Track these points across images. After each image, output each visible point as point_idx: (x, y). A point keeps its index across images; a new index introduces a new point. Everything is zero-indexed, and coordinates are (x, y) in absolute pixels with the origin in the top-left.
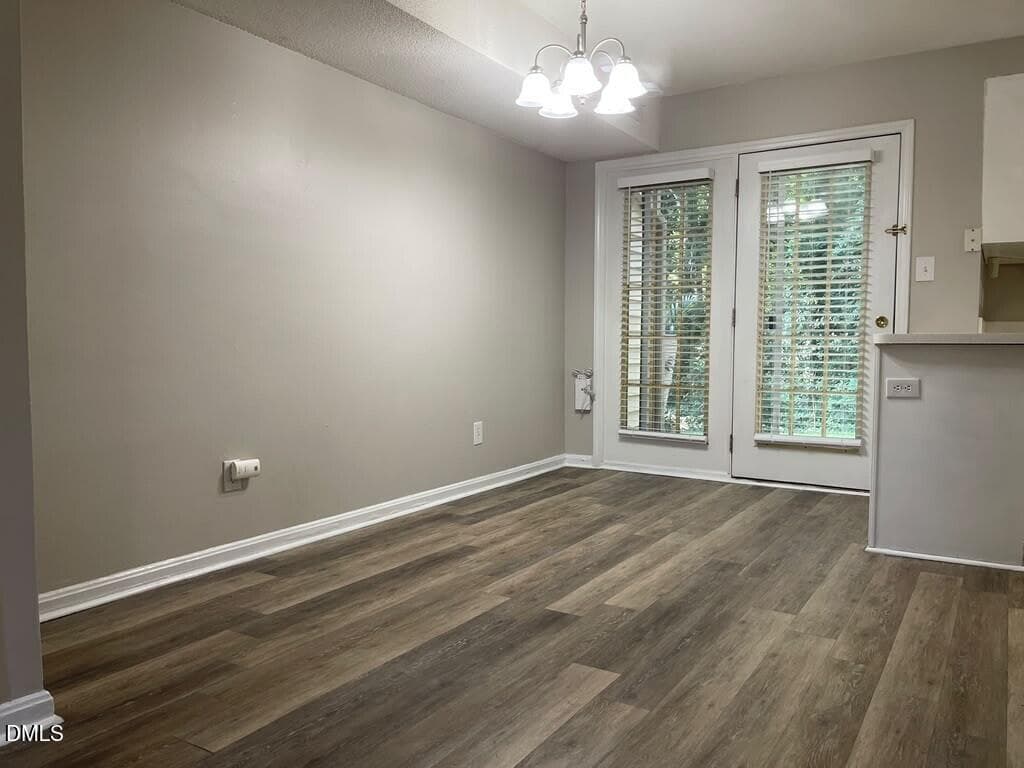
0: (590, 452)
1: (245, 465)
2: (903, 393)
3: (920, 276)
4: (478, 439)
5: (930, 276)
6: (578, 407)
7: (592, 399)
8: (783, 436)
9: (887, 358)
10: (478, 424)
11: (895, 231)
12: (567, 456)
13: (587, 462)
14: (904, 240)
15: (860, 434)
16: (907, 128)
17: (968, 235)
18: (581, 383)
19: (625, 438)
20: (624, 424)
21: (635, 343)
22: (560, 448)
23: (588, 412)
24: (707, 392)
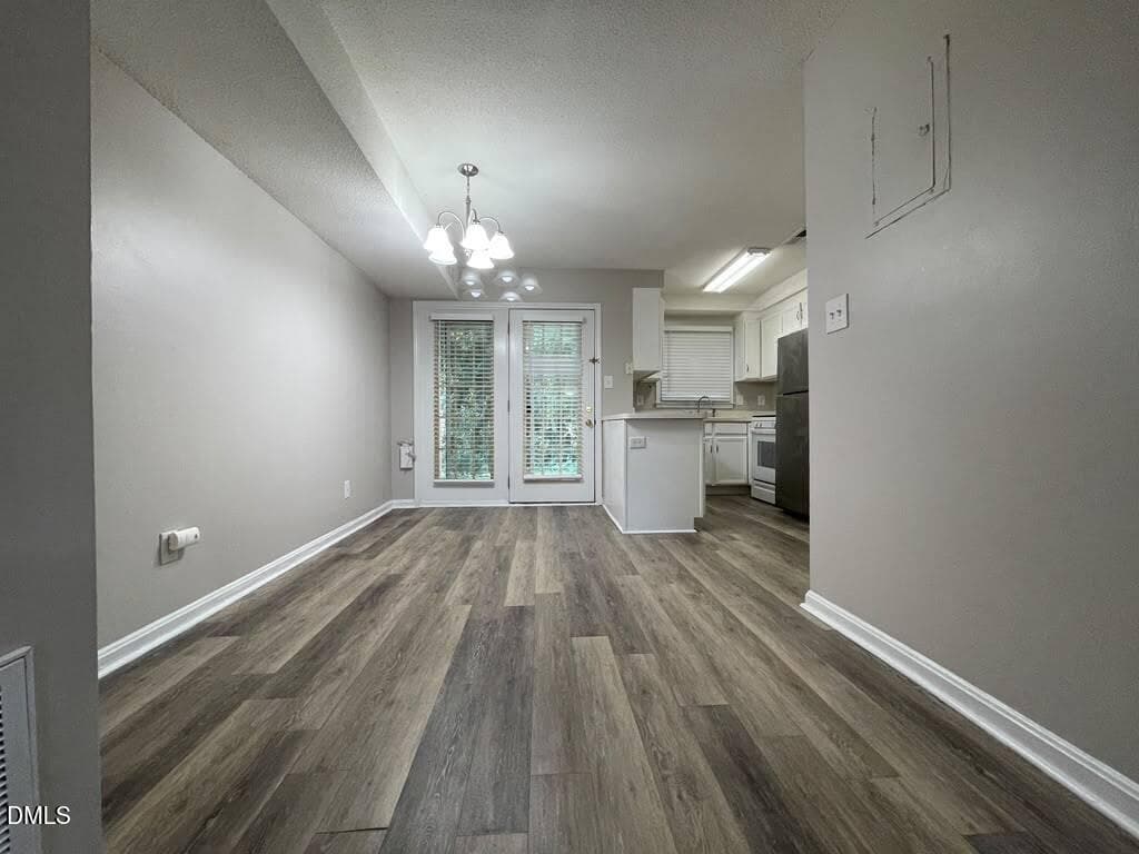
0: (413, 497)
1: (185, 534)
2: (638, 445)
3: (606, 386)
4: (347, 494)
5: (611, 386)
6: (402, 466)
7: (414, 460)
8: (537, 475)
9: (630, 428)
10: (347, 482)
11: (594, 361)
12: (394, 501)
13: (412, 504)
14: (598, 365)
15: (580, 471)
16: (598, 307)
17: (627, 366)
18: (405, 450)
19: (438, 485)
20: (437, 476)
21: (442, 422)
22: (388, 496)
23: (410, 469)
24: (492, 452)
